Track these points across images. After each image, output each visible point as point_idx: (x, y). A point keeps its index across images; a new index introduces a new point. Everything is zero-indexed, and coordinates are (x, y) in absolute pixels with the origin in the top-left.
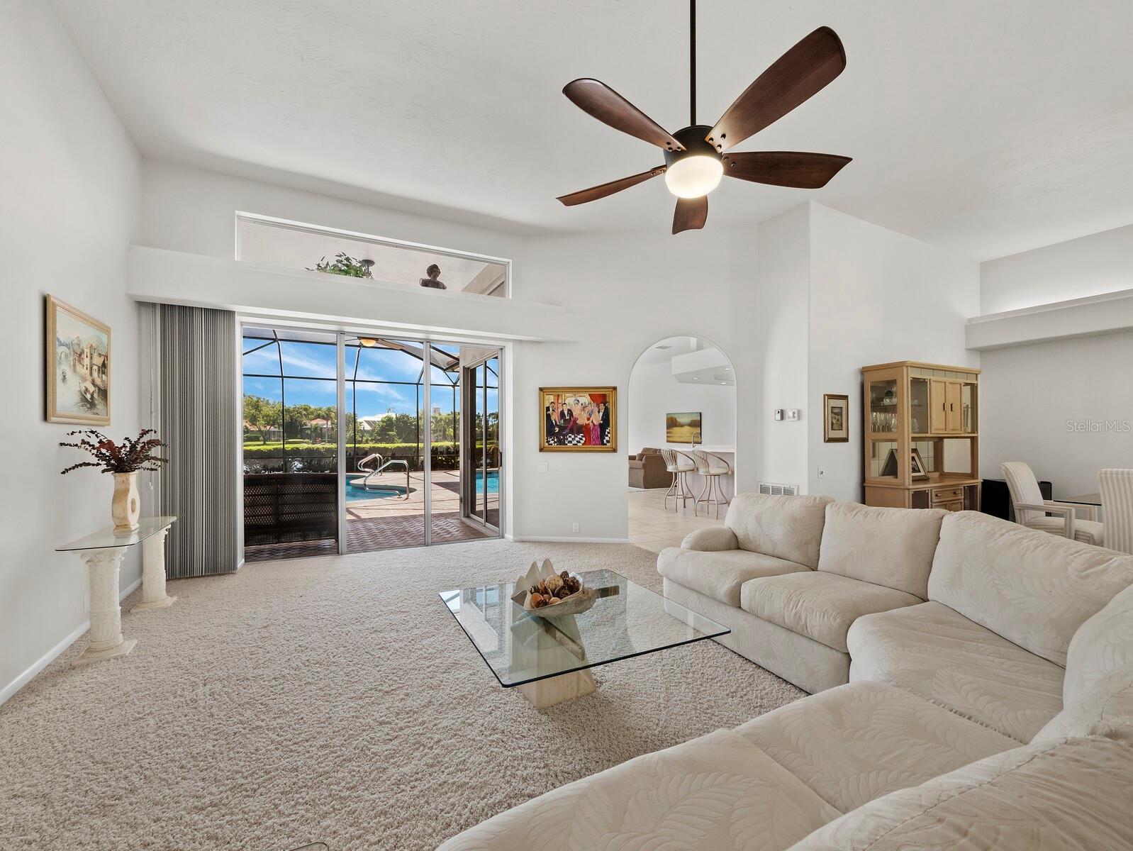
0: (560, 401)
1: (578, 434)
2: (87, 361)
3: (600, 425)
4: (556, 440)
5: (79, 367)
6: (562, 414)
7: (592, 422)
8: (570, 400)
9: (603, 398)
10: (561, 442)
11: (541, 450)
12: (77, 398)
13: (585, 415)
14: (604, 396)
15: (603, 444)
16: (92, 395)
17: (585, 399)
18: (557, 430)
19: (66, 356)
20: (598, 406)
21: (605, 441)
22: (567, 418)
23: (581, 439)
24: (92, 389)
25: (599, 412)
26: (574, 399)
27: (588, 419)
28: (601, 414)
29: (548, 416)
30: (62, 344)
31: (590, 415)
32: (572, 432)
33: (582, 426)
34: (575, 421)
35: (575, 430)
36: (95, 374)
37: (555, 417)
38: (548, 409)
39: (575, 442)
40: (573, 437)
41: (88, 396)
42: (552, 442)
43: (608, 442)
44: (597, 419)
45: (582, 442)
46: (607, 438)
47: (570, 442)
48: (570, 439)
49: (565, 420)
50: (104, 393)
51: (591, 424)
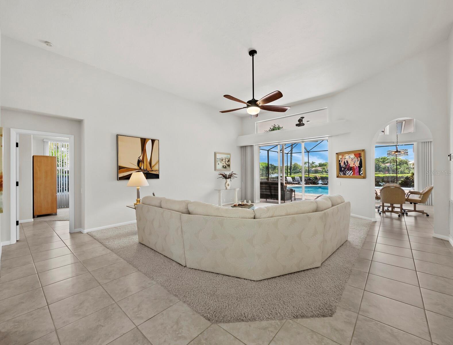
0: (344, 158)
1: (350, 170)
2: (224, 161)
3: (359, 166)
4: (343, 173)
5: (222, 162)
6: (344, 162)
7: (355, 165)
8: (347, 157)
9: (359, 155)
10: (344, 174)
11: (337, 177)
12: (222, 167)
13: (353, 163)
14: (360, 154)
15: (360, 175)
16: (226, 166)
17: (352, 156)
18: (343, 169)
19: (219, 160)
20: (357, 158)
21: (361, 174)
22: (346, 164)
23: (351, 173)
24: (225, 165)
25: (358, 161)
26: (348, 156)
27: (354, 164)
28: (359, 162)
29: (340, 164)
30: (218, 159)
31: (355, 163)
32: (348, 170)
33: (352, 167)
34: (349, 165)
35: (349, 169)
36: (226, 163)
37: (342, 164)
38: (340, 161)
39: (349, 174)
40: (348, 172)
41: (225, 166)
42: (341, 174)
43: (362, 174)
44: (357, 164)
45: (352, 174)
46: (361, 172)
47: (348, 174)
48: (347, 173)
49: (346, 165)
50: (229, 166)
51: (355, 166)
